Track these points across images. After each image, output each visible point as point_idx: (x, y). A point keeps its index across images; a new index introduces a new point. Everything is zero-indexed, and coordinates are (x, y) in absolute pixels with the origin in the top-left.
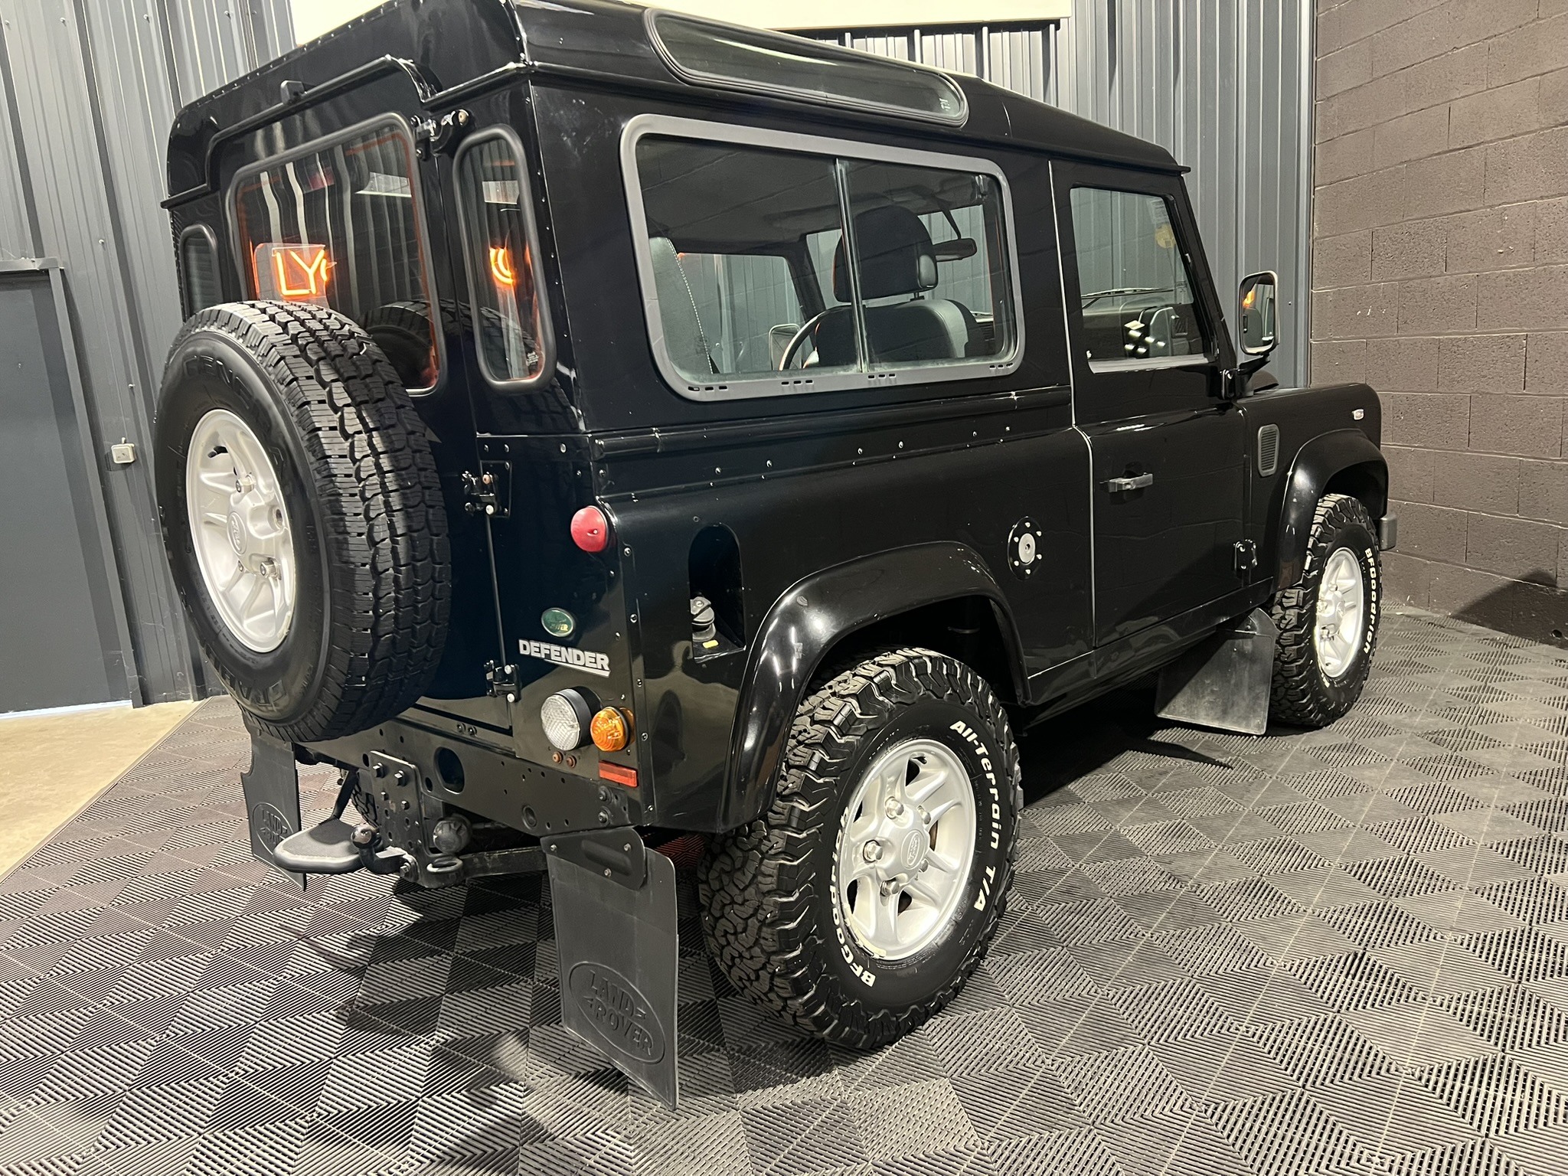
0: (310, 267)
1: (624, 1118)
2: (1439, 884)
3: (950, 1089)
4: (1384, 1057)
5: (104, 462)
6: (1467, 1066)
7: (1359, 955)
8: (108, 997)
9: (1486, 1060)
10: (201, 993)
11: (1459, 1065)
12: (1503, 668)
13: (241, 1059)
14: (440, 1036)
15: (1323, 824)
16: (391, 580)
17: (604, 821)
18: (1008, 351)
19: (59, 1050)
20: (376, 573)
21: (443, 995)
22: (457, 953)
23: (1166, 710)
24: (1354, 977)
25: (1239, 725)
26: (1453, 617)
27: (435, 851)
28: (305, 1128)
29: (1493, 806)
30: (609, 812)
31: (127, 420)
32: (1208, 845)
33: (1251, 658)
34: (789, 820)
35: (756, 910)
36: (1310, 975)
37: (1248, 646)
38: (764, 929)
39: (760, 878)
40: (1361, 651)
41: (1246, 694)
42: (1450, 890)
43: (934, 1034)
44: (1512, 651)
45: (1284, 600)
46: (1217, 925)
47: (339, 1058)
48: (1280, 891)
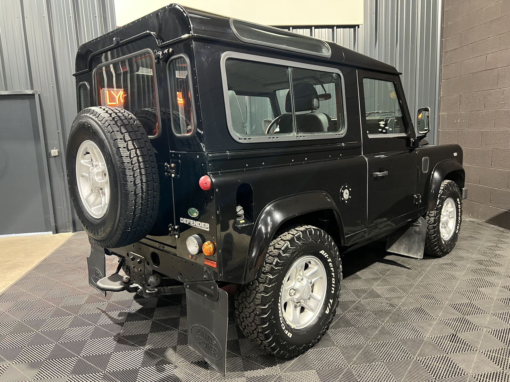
0: (117, 96)
1: (207, 378)
2: (481, 312)
3: (316, 373)
4: (463, 370)
5: (48, 155)
6: (491, 374)
7: (454, 335)
8: (40, 329)
9: (497, 372)
10: (70, 329)
11: (488, 373)
12: (502, 239)
13: (82, 351)
14: (147, 347)
15: (442, 290)
16: (140, 197)
17: (205, 278)
18: (342, 130)
19: (23, 345)
20: (136, 194)
21: (149, 333)
22: (154, 319)
23: (390, 249)
24: (453, 342)
25: (414, 255)
26: (485, 222)
27: (149, 285)
28: (102, 376)
29: (499, 286)
30: (207, 276)
31: (56, 142)
32: (403, 295)
33: (419, 233)
34: (266, 281)
35: (254, 310)
36: (438, 341)
37: (417, 229)
38: (256, 317)
39: (255, 300)
40: (455, 232)
41: (416, 245)
42: (485, 314)
43: (311, 354)
44: (505, 234)
45: (430, 214)
46: (406, 322)
47: (114, 353)
48: (428, 312)
